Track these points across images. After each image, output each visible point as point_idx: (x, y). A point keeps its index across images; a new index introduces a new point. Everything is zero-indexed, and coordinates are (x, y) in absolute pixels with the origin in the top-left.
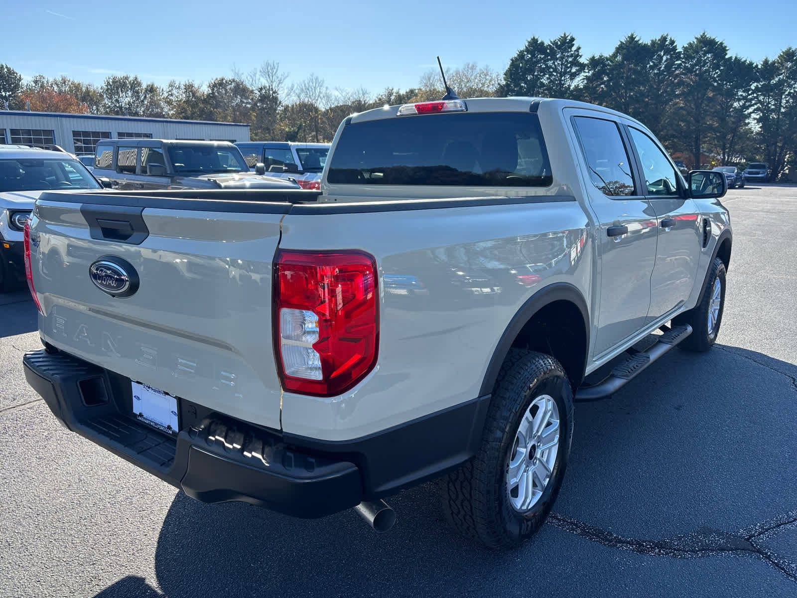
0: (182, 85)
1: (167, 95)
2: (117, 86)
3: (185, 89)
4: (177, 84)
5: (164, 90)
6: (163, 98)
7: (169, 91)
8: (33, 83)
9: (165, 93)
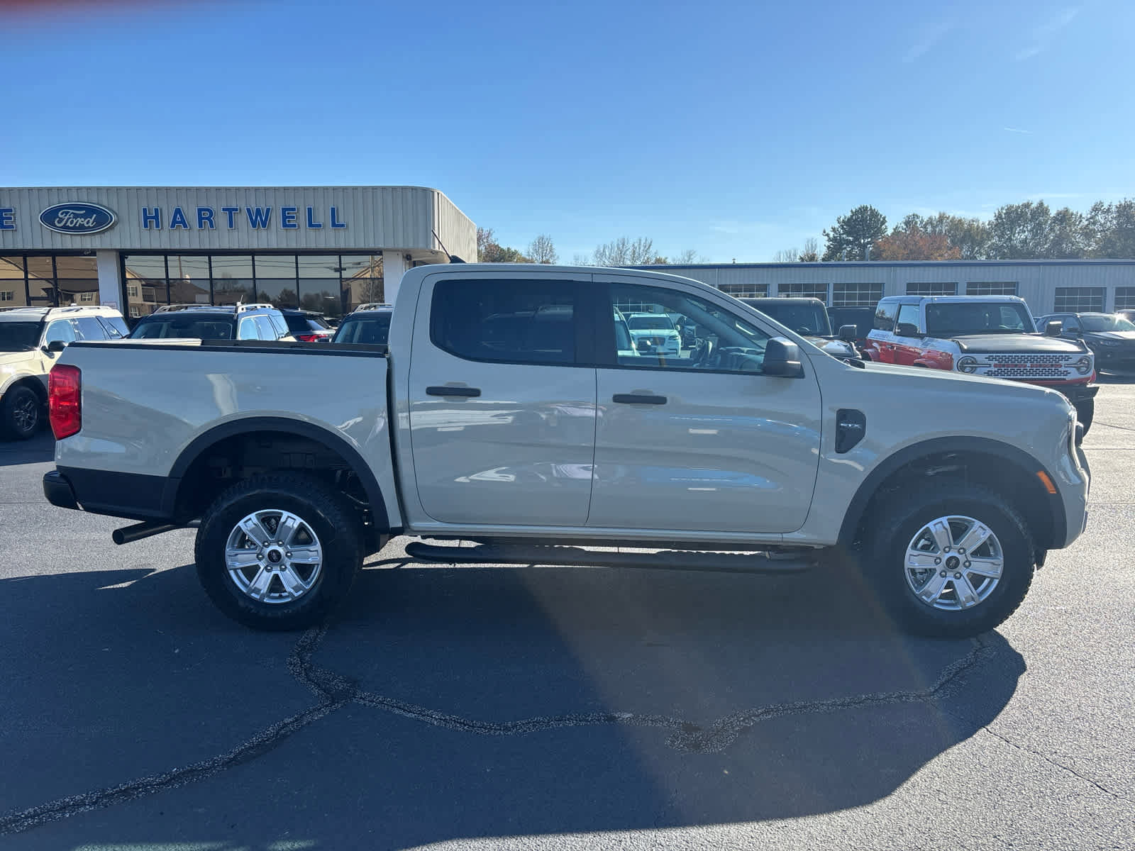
0: (1114, 207)
1: (1087, 223)
2: (1011, 218)
3: (1118, 211)
4: (1106, 206)
5: (1083, 216)
6: (1081, 229)
7: (1091, 218)
8: (903, 225)
9: (1084, 220)
